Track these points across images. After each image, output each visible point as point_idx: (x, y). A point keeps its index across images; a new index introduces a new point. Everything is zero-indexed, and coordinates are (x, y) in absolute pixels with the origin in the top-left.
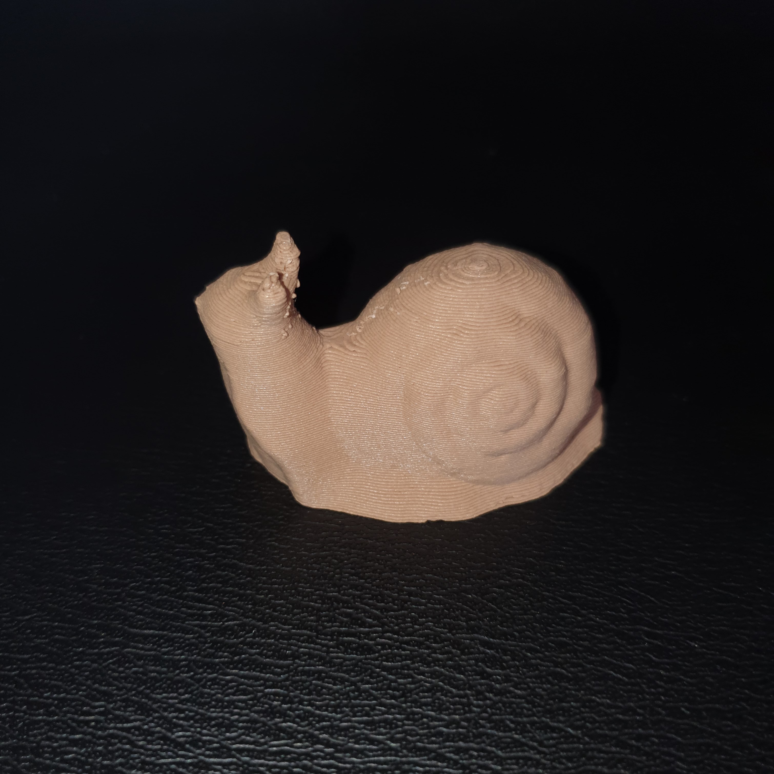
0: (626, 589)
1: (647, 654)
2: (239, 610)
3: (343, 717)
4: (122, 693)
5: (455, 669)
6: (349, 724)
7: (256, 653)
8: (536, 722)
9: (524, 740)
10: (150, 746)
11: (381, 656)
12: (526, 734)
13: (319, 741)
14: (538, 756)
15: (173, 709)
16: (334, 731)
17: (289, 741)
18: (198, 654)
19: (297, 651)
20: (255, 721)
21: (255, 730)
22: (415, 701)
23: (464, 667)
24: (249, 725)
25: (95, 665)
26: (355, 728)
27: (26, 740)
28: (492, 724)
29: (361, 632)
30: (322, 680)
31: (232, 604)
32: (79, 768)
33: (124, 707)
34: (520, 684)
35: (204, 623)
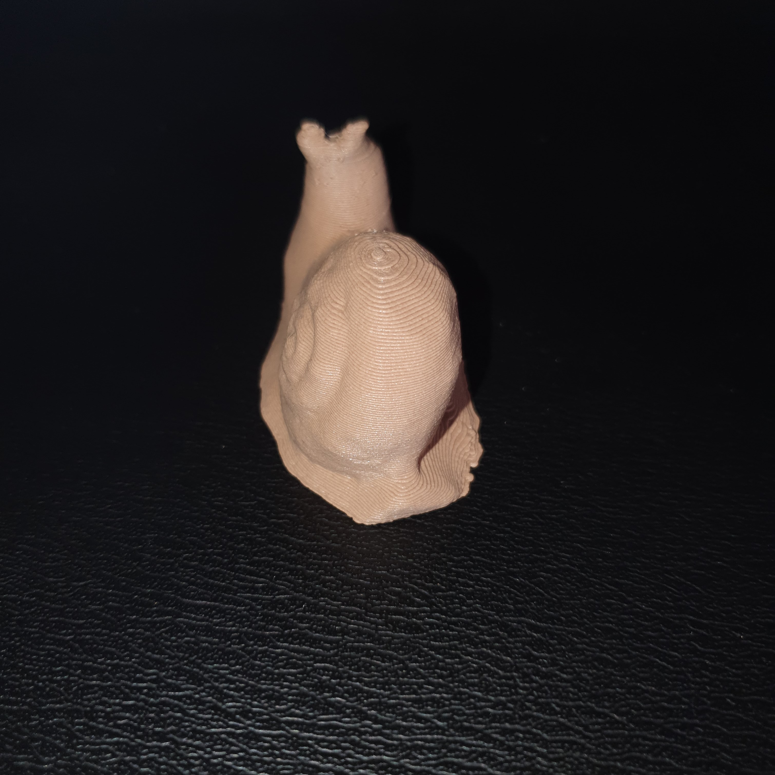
0: (672, 578)
1: (692, 642)
2: (289, 584)
3: (391, 694)
4: (173, 661)
5: (501, 651)
6: (397, 701)
7: (306, 628)
8: (581, 707)
9: (569, 724)
10: (201, 715)
11: (429, 635)
12: (572, 718)
13: (368, 717)
14: (583, 741)
15: (224, 679)
16: (382, 707)
17: (338, 716)
18: (250, 626)
19: (346, 627)
20: (304, 695)
21: (304, 704)
22: (462, 681)
23: (511, 649)
24: (299, 698)
25: (148, 633)
26: (403, 705)
27: (80, 704)
28: (538, 707)
29: (409, 611)
30: (371, 656)
31: (283, 578)
32: (131, 733)
33: (176, 675)
34: (566, 668)
35: (255, 595)
